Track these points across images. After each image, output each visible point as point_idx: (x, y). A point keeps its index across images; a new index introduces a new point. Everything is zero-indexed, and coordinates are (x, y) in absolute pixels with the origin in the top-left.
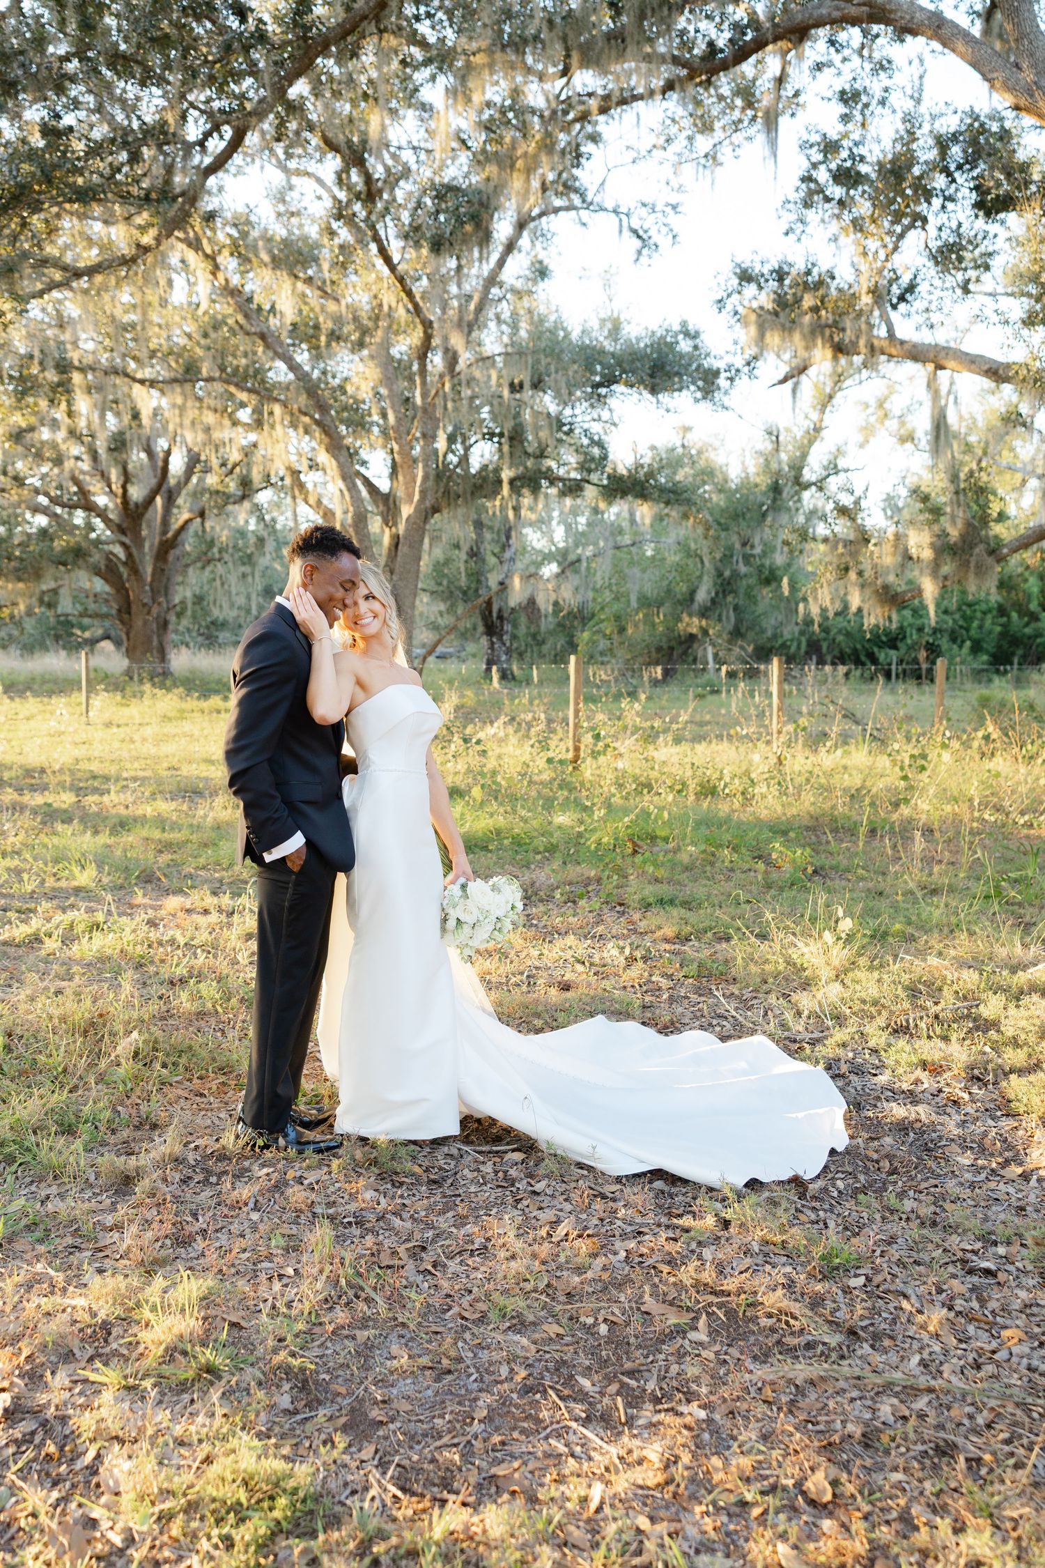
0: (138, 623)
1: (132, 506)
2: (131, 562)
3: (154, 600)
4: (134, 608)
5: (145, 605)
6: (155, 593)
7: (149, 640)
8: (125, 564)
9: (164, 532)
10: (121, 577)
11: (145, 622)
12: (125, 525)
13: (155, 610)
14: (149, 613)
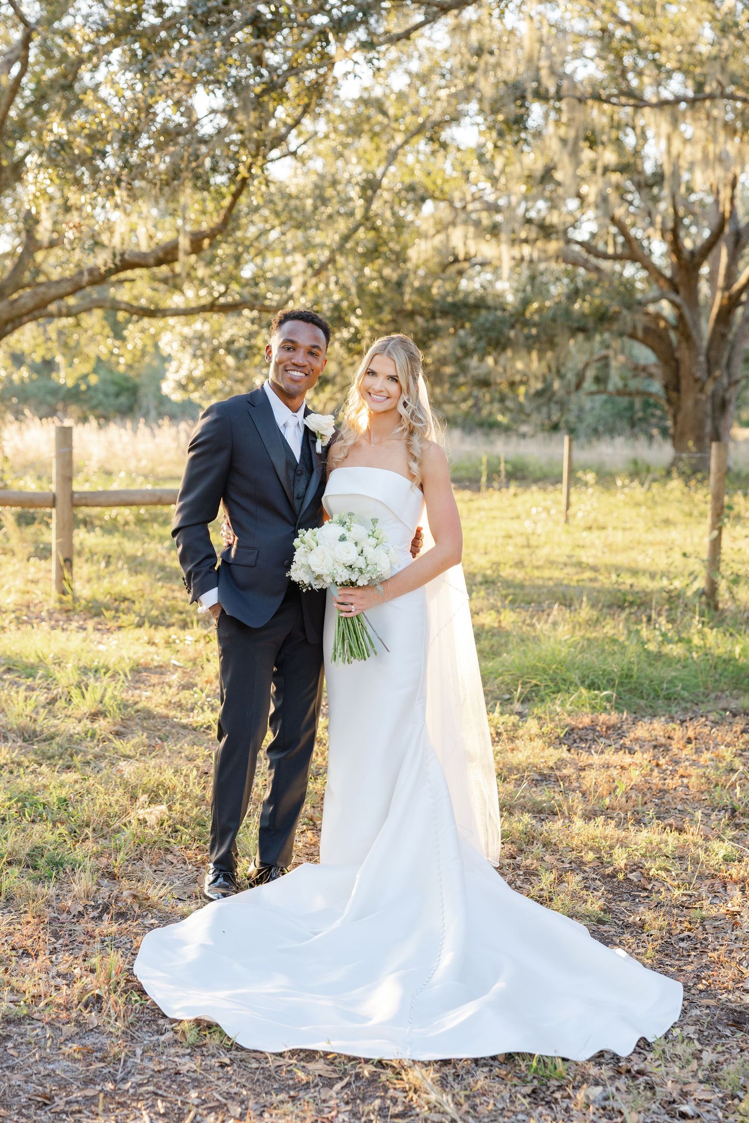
0: (688, 403)
1: (686, 255)
2: (683, 326)
3: (709, 372)
4: (684, 384)
5: (697, 380)
6: (711, 364)
7: (701, 425)
8: (675, 328)
9: (728, 286)
10: (670, 344)
11: (697, 402)
12: (677, 280)
13: (710, 387)
14: (702, 390)
